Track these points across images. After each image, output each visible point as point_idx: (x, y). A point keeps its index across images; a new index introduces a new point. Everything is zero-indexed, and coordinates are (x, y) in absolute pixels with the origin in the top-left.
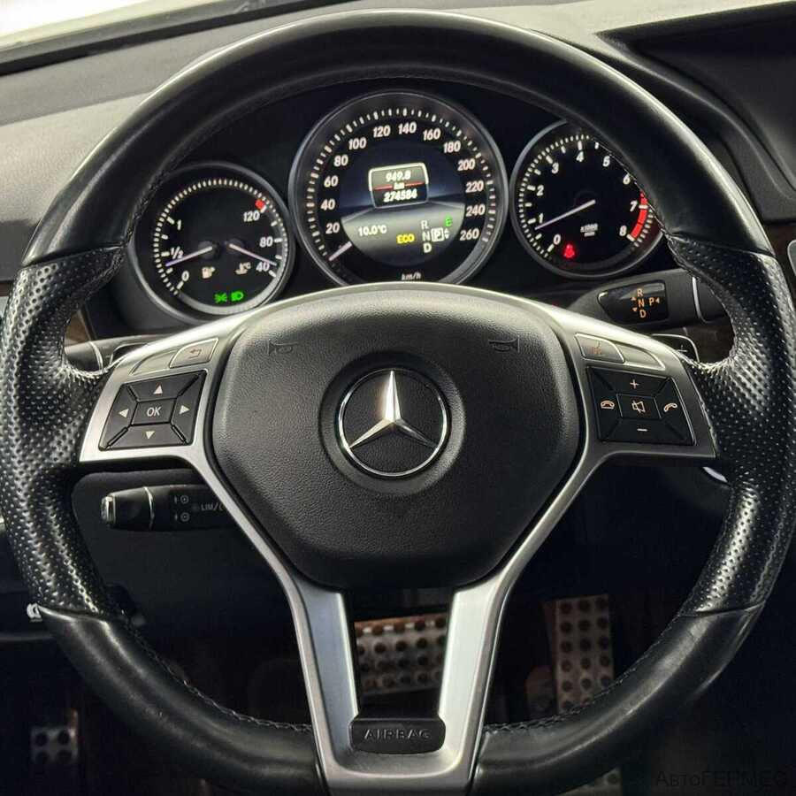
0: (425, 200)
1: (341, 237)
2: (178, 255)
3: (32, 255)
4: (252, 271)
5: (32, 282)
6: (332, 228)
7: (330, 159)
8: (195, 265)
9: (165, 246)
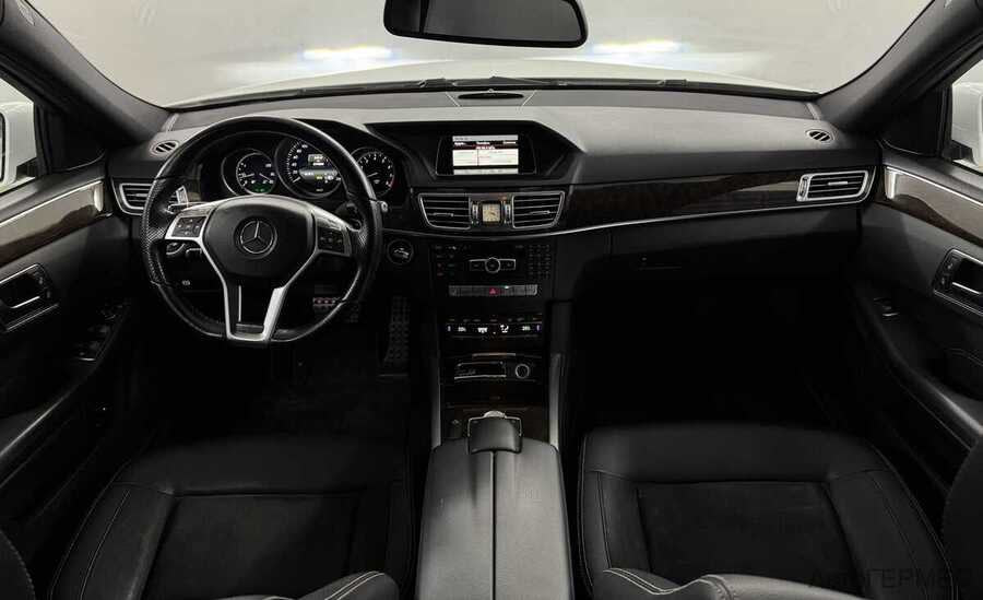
0: (326, 167)
1: (298, 175)
2: (244, 175)
3: (158, 175)
4: (268, 183)
5: (157, 184)
6: (295, 172)
7: (295, 151)
8: (249, 179)
9: (240, 172)
